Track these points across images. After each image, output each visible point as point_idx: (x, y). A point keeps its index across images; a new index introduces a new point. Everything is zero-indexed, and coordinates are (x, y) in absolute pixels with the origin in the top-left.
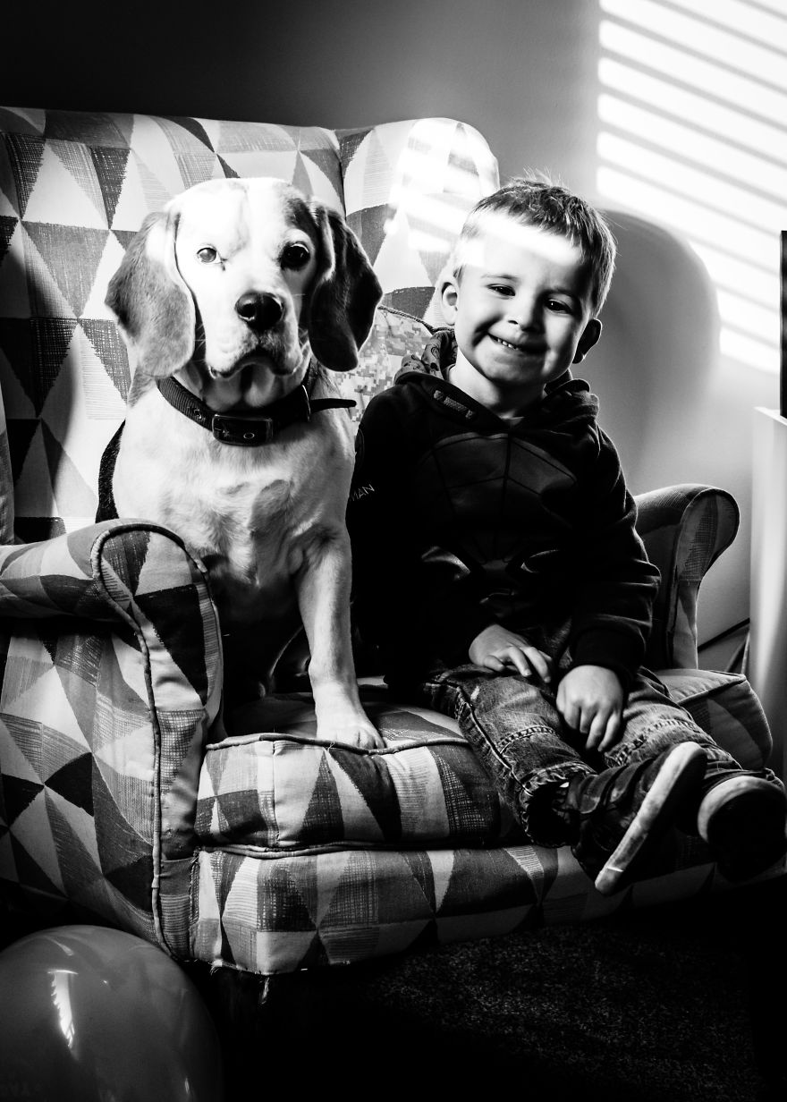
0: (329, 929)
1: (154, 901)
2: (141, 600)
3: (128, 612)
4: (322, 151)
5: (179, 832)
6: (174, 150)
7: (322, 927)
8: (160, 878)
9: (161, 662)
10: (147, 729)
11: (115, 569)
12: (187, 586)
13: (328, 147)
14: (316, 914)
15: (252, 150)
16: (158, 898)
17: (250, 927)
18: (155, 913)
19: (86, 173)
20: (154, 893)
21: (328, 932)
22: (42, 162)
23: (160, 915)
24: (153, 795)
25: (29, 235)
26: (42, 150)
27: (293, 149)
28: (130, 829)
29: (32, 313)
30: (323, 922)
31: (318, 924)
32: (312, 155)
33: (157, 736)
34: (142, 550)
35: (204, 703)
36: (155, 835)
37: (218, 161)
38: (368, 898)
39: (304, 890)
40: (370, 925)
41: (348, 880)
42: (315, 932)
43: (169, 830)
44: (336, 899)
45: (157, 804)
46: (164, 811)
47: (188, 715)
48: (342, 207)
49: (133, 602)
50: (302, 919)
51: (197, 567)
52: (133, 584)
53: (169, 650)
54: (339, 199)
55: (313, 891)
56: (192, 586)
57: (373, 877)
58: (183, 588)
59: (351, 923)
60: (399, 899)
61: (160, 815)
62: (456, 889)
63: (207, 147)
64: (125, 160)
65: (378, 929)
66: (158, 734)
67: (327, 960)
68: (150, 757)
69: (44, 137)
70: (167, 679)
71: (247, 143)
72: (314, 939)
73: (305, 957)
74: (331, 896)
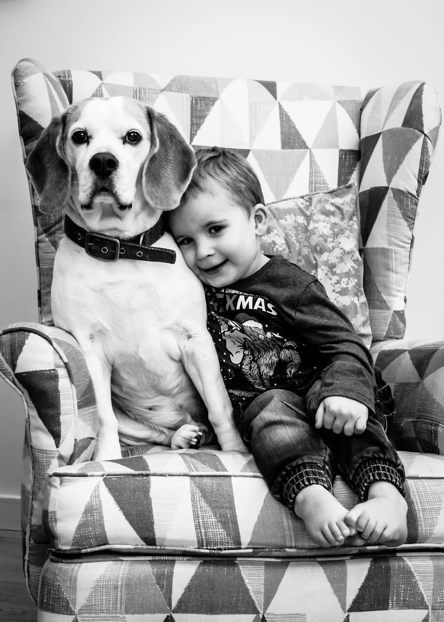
0: (86, 615)
1: (26, 568)
2: (18, 376)
4: (351, 101)
5: (41, 527)
6: (250, 98)
7: (80, 613)
8: (29, 554)
9: (34, 417)
11: (3, 355)
14: (75, 605)
16: (28, 566)
18: (27, 575)
20: (26, 562)
21: (84, 617)
23: (29, 577)
27: (332, 99)
30: (80, 610)
31: (76, 611)
32: (343, 103)
33: (33, 464)
34: (22, 344)
35: (57, 447)
36: (28, 526)
37: (277, 105)
38: (117, 596)
39: (66, 587)
40: (118, 615)
41: (102, 584)
42: (75, 616)
43: (36, 525)
44: (91, 596)
45: (30, 507)
46: (33, 511)
47: (46, 453)
48: (357, 135)
49: (14, 377)
50: (64, 606)
51: (61, 358)
52: (14, 366)
53: (37, 410)
54: (356, 130)
55: (74, 589)
56: (54, 370)
57: (122, 582)
58: (46, 371)
59: (103, 613)
60: (143, 599)
61: (32, 514)
62: (190, 595)
63: (273, 97)
64: (213, 104)
65: (125, 618)
66: (33, 462)
68: (31, 476)
69: (162, 91)
70: (38, 429)
71: (302, 96)
72: (74, 620)
74: (88, 593)
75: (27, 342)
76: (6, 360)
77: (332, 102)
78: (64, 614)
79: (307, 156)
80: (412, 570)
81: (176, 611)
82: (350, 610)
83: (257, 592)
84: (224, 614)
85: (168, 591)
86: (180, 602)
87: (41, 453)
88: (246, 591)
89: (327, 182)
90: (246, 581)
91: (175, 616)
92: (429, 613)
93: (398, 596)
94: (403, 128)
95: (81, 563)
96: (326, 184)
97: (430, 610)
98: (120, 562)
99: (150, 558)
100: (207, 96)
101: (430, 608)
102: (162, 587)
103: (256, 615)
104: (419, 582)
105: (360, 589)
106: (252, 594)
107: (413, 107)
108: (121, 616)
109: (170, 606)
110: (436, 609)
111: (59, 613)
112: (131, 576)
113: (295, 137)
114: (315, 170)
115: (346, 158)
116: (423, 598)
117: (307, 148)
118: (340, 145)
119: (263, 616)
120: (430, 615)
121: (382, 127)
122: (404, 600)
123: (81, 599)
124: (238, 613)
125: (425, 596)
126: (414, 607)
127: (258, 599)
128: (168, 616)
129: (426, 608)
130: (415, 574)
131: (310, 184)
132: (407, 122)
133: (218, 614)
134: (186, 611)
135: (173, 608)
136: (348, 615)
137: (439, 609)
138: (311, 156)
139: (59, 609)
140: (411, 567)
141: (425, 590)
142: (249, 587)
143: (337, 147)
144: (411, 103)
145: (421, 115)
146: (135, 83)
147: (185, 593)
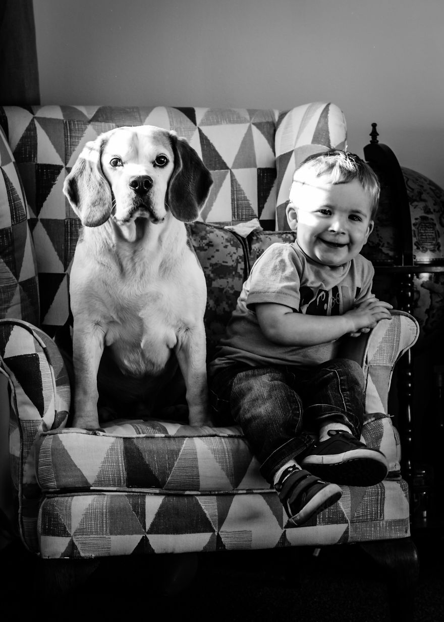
0: (80, 536)
1: (19, 520)
2: (7, 361)
3: (1, 367)
4: (266, 123)
5: (30, 484)
6: (171, 125)
7: (75, 535)
8: (22, 508)
12: (32, 354)
13: (270, 120)
14: (71, 528)
15: (221, 124)
16: (22, 519)
17: (40, 533)
18: (20, 526)
20: (20, 516)
21: (78, 538)
22: (84, 135)
23: (23, 527)
24: (19, 465)
26: (86, 128)
27: (248, 122)
29: (67, 216)
30: (75, 533)
31: (72, 534)
32: (259, 126)
33: (21, 434)
34: (8, 334)
35: (42, 417)
36: (20, 485)
37: (197, 131)
38: (103, 521)
39: (63, 515)
40: (104, 536)
41: (90, 511)
42: (71, 538)
43: (26, 483)
44: (83, 521)
45: (21, 469)
46: (24, 472)
47: (33, 423)
48: (273, 154)
49: (3, 362)
50: (62, 530)
51: (40, 344)
52: (2, 353)
54: (271, 150)
55: (69, 516)
56: (35, 354)
57: (106, 510)
58: (29, 355)
59: (92, 534)
60: (123, 522)
61: (22, 475)
62: (159, 519)
63: (192, 123)
65: (110, 538)
66: (21, 432)
67: (79, 553)
68: (19, 445)
69: (90, 122)
70: (24, 403)
71: (220, 120)
72: (70, 541)
73: (65, 551)
74: (80, 519)
75: (12, 332)
77: (248, 125)
78: (62, 536)
79: (228, 176)
81: (149, 533)
83: (212, 515)
84: (188, 533)
85: (142, 515)
86: (153, 525)
87: (28, 423)
88: (204, 514)
89: (248, 198)
90: (203, 507)
91: (149, 536)
92: (348, 526)
93: (324, 515)
94: (313, 145)
95: (73, 496)
96: (247, 200)
97: (349, 523)
98: (103, 496)
99: (127, 494)
101: (349, 522)
102: (137, 513)
103: (212, 533)
106: (208, 516)
107: (320, 126)
108: (107, 537)
109: (145, 529)
110: (353, 522)
111: (58, 536)
112: (113, 505)
113: (215, 159)
114: (236, 188)
115: (263, 175)
116: (343, 515)
117: (227, 168)
118: (257, 164)
119: (218, 533)
120: (349, 527)
121: (294, 145)
122: (329, 517)
123: (75, 523)
124: (199, 532)
125: (345, 513)
126: (337, 522)
127: (213, 520)
128: (143, 536)
129: (346, 522)
131: (232, 201)
132: (316, 140)
133: (182, 534)
134: (157, 532)
135: (147, 531)
136: (285, 531)
137: (356, 522)
138: (232, 175)
139: (58, 532)
141: (344, 508)
142: (206, 512)
143: (255, 166)
144: (319, 122)
145: (328, 132)
146: (64, 116)
147: (155, 519)
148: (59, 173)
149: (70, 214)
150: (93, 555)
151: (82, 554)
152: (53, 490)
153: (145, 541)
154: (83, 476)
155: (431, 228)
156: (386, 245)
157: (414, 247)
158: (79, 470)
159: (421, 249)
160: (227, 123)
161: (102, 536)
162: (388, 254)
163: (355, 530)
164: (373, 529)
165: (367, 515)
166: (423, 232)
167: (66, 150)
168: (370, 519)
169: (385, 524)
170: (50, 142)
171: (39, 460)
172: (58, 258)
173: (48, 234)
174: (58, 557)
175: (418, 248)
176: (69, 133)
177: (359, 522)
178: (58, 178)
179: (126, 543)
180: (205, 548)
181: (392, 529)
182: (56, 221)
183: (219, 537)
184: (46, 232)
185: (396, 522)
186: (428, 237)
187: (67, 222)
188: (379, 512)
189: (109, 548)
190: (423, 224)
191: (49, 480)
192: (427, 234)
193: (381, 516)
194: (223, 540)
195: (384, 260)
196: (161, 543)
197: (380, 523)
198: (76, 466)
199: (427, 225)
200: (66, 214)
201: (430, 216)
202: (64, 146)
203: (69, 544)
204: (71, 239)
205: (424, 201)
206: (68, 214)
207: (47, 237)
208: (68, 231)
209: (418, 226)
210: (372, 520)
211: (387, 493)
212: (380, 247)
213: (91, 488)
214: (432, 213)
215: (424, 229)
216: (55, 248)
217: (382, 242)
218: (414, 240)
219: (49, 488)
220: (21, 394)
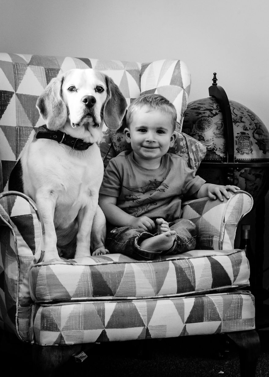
0: (66, 331)
1: (16, 320)
2: (13, 219)
3: (8, 222)
4: (134, 70)
5: (25, 298)
7: (63, 331)
8: (18, 313)
9: (20, 240)
10: (16, 263)
11: (4, 207)
12: (29, 215)
13: (136, 69)
14: (60, 326)
15: (107, 70)
16: (18, 320)
17: (39, 329)
18: (17, 324)
19: (42, 77)
20: (16, 318)
21: (65, 332)
22: (26, 73)
23: (18, 325)
24: (17, 285)
25: (18, 98)
26: (27, 68)
27: (123, 69)
28: (11, 296)
30: (63, 329)
31: (61, 329)
32: (130, 72)
33: (19, 265)
34: (14, 202)
35: (34, 255)
36: (17, 298)
38: (80, 321)
39: (56, 317)
40: (80, 330)
41: (73, 315)
42: (60, 332)
43: (22, 297)
44: (68, 322)
45: (18, 288)
46: (20, 290)
47: (28, 258)
48: (139, 90)
49: (10, 219)
50: (55, 327)
51: (33, 208)
52: (10, 213)
53: (22, 236)
54: (138, 87)
55: (59, 318)
56: (31, 214)
57: (82, 314)
58: (27, 215)
59: (73, 330)
60: (92, 322)
61: (19, 291)
62: (113, 319)
64: (58, 73)
65: (83, 332)
66: (19, 264)
67: (65, 342)
68: (17, 272)
69: (28, 65)
70: (22, 246)
71: (106, 67)
72: (60, 335)
73: (56, 341)
74: (66, 320)
75: (16, 200)
76: (6, 210)
77: (124, 71)
78: (55, 331)
80: (214, 302)
81: (106, 328)
82: (186, 323)
83: (144, 316)
84: (129, 327)
85: (103, 317)
86: (109, 323)
87: (25, 258)
88: (139, 315)
90: (139, 311)
91: (107, 330)
92: (221, 323)
93: (208, 315)
94: (171, 86)
95: (62, 305)
97: (222, 321)
98: (79, 304)
99: (93, 302)
100: (54, 68)
101: (222, 320)
102: (100, 316)
103: (143, 327)
104: (217, 308)
105: (190, 312)
106: (141, 317)
107: (176, 74)
108: (82, 331)
110: (225, 320)
111: (52, 331)
112: (86, 311)
118: (130, 96)
119: (147, 327)
121: (156, 85)
122: (210, 317)
123: (63, 324)
124: (136, 326)
125: (220, 314)
126: (215, 320)
127: (144, 319)
128: (103, 330)
129: (220, 320)
130: (215, 304)
132: (173, 82)
133: (126, 328)
134: (111, 327)
135: (105, 326)
136: (185, 325)
139: (53, 329)
140: (213, 300)
141: (220, 312)
142: (140, 313)
143: (129, 97)
144: (174, 72)
145: (181, 78)
146: (12, 60)
147: (111, 319)
148: (12, 96)
149: (19, 123)
150: (73, 343)
151: (67, 343)
152: (48, 301)
153: (104, 333)
154: (67, 292)
155: (247, 139)
156: (218, 149)
157: (236, 151)
158: (64, 288)
159: (240, 152)
160: (111, 69)
161: (78, 331)
162: (219, 155)
163: (225, 325)
164: (235, 324)
165: (232, 316)
166: (242, 141)
167: (15, 82)
168: (234, 318)
169: (242, 321)
170: (5, 76)
171: (37, 282)
172: (12, 151)
173: (6, 135)
174: (51, 344)
175: (238, 152)
176: (16, 71)
177: (228, 320)
178: (11, 100)
179: (93, 335)
180: (139, 337)
181: (245, 324)
182: (10, 127)
183: (147, 330)
184: (4, 134)
185: (248, 320)
186: (245, 145)
187: (17, 128)
188: (239, 314)
189: (83, 338)
190: (242, 137)
191: (45, 295)
192: (244, 143)
193: (240, 316)
194: (149, 332)
195: (217, 159)
196: (113, 334)
197: (239, 321)
198: (62, 285)
199: (244, 137)
200: (17, 123)
201: (246, 132)
202: (14, 79)
203: (59, 336)
204: (20, 139)
205: (243, 122)
206: (18, 123)
207: (5, 138)
208: (18, 134)
209: (239, 137)
210: (235, 319)
211: (244, 302)
212: (214, 151)
213: (72, 299)
214: (248, 130)
215: (243, 140)
216: (10, 145)
217: (216, 147)
218: (236, 147)
219: (45, 300)
220: (20, 239)
